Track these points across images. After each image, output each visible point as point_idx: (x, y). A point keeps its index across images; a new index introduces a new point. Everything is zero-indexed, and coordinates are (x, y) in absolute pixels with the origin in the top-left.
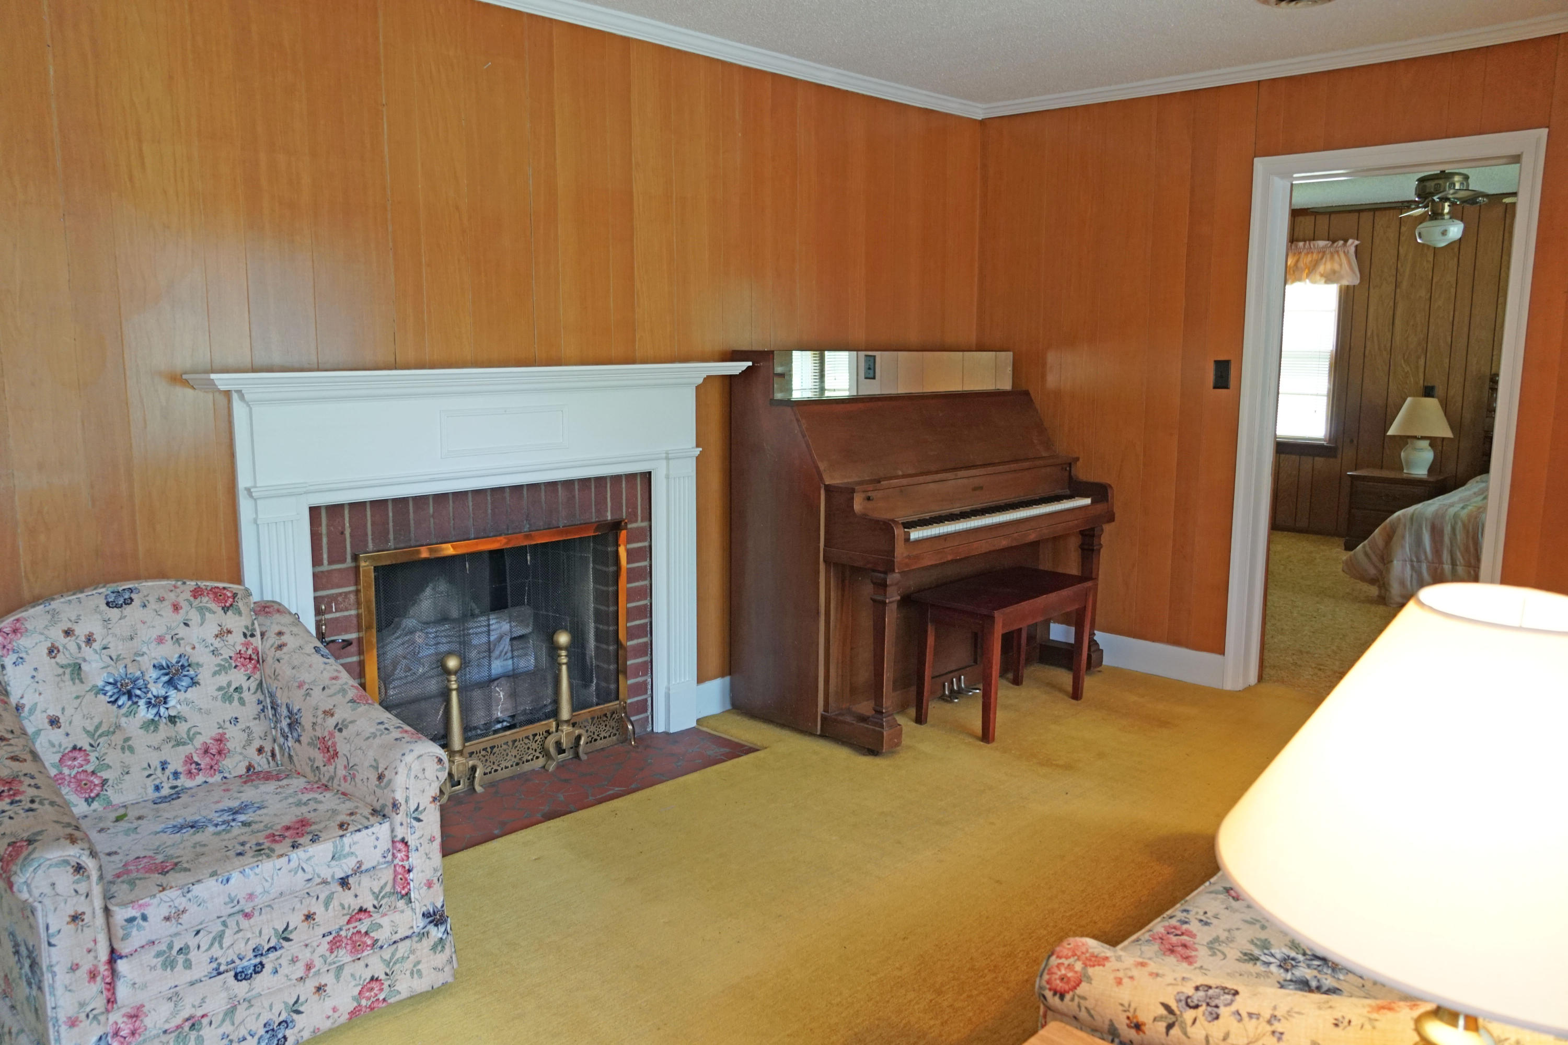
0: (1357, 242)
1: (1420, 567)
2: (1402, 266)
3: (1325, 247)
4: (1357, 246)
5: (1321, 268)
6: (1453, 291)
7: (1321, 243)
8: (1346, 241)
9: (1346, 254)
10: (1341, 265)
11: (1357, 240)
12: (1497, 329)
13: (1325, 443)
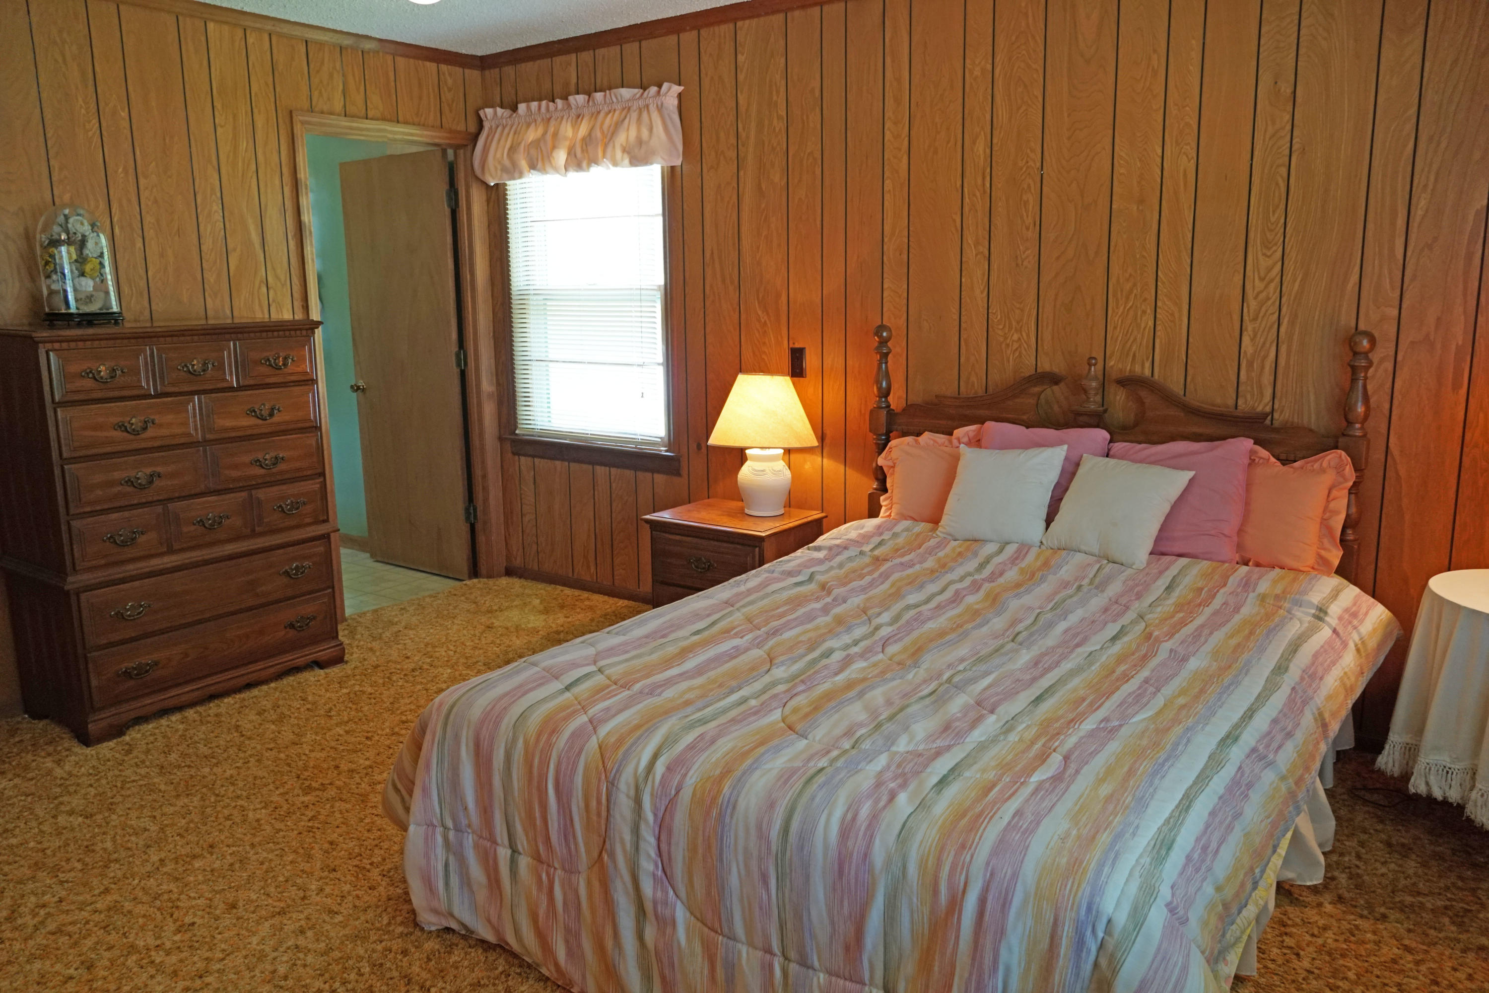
0: (678, 89)
1: (461, 845)
2: (744, 129)
3: (633, 99)
4: (680, 96)
5: (621, 138)
6: (818, 171)
7: (626, 93)
8: (660, 86)
9: (660, 109)
10: (651, 130)
11: (680, 85)
12: (886, 240)
13: (663, 451)
